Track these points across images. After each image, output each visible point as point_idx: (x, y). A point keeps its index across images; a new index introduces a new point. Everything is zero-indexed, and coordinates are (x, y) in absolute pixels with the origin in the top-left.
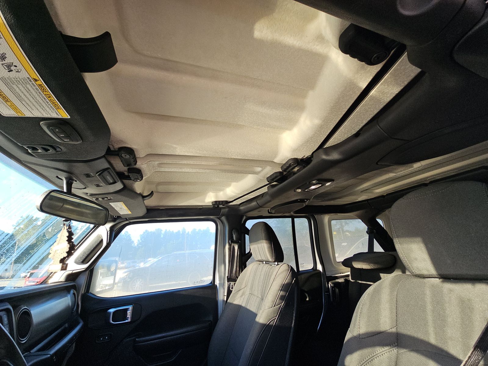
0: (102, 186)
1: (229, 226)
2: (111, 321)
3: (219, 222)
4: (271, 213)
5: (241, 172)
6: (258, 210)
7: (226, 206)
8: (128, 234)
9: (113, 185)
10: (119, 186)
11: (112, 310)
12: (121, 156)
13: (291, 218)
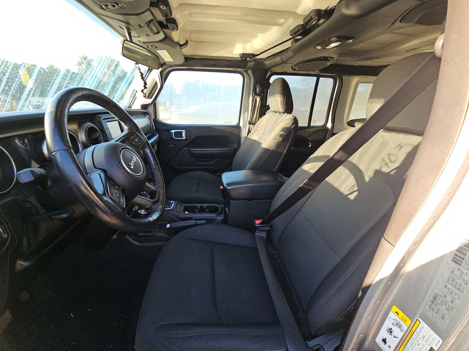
0: (150, 35)
1: (254, 79)
2: (174, 137)
3: (245, 75)
4: (295, 70)
5: (264, 24)
6: (281, 65)
7: (253, 59)
9: (158, 34)
10: (161, 36)
11: (173, 131)
12: (160, 8)
13: (316, 77)
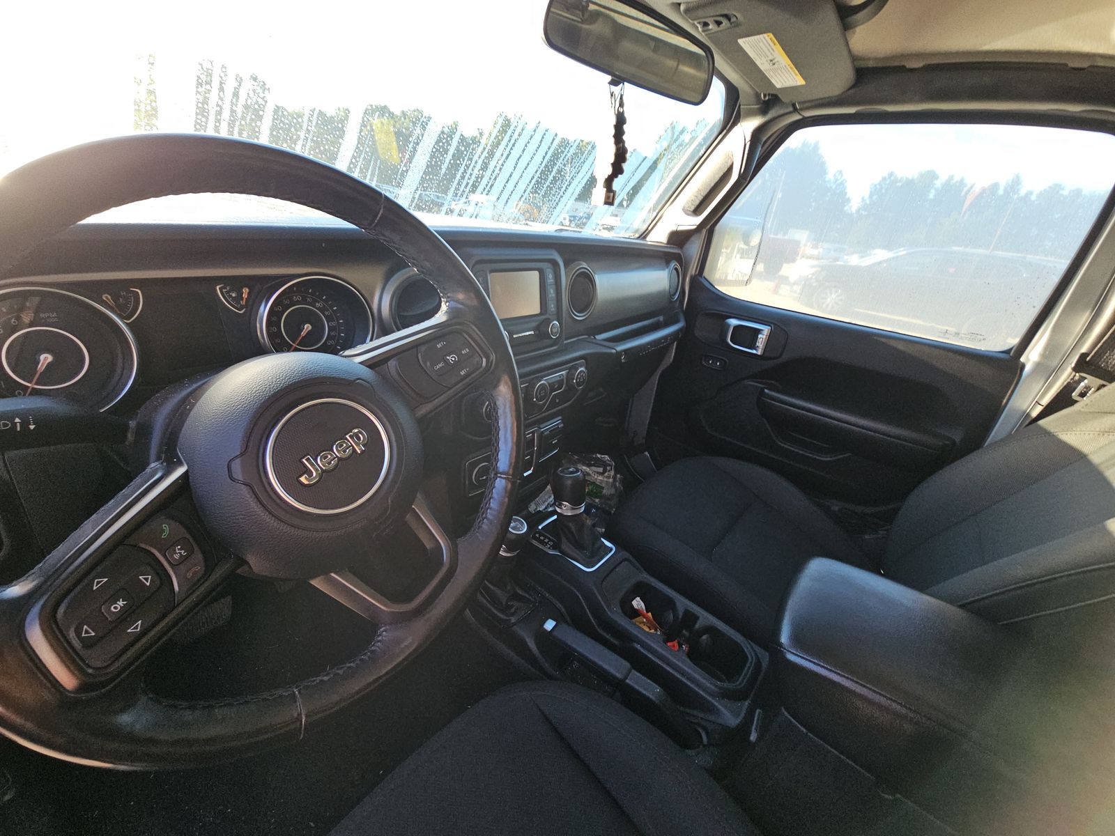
2: (729, 341)
8: (842, 179)
11: (734, 322)
